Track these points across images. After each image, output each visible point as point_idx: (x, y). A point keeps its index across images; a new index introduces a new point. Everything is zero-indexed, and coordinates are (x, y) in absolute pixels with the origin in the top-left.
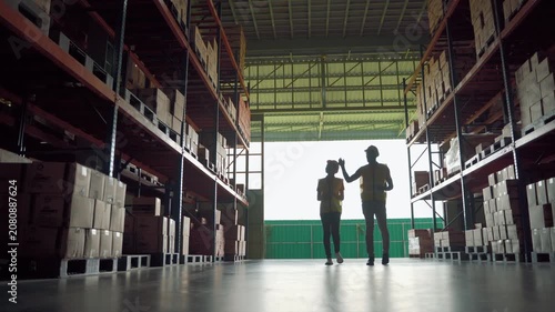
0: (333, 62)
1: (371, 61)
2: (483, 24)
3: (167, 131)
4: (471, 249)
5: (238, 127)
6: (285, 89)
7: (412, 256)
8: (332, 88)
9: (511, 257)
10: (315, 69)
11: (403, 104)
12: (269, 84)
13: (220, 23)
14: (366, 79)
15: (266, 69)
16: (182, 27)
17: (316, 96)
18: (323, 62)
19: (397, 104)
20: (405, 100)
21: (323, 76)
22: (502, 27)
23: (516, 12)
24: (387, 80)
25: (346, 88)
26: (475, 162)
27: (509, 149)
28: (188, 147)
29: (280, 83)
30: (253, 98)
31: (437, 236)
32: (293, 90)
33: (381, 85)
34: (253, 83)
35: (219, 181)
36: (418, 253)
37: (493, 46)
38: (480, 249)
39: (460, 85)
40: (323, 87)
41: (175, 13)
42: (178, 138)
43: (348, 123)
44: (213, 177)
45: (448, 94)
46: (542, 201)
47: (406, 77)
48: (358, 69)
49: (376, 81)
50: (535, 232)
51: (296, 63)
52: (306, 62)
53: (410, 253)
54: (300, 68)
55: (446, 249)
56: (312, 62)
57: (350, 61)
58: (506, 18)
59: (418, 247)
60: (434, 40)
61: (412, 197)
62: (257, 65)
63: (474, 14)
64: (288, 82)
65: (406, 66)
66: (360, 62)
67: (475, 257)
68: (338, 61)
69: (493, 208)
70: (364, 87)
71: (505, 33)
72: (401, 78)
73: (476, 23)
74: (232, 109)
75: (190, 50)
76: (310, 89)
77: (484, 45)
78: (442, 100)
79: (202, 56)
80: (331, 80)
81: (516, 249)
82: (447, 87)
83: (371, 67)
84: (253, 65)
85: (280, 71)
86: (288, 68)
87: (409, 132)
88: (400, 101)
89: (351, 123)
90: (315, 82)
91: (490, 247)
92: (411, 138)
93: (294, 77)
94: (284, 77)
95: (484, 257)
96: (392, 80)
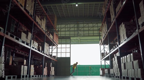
0: (81, 24)
1: (91, 23)
2: (112, 15)
3: (25, 43)
4: (111, 74)
5: (53, 41)
6: (68, 31)
7: (101, 75)
8: (80, 31)
9: (118, 77)
10: (76, 26)
11: (99, 35)
12: (64, 29)
13: (47, 14)
14: (90, 28)
15: (63, 26)
16: (31, 16)
17: (76, 33)
18: (78, 24)
19: (97, 35)
20: (100, 34)
21: (78, 27)
22: (116, 15)
23: (118, 11)
24: (95, 28)
25: (84, 31)
26: (112, 51)
27: (118, 48)
28: (34, 47)
29: (67, 29)
30: (59, 33)
31: (105, 70)
32: (70, 31)
33: (93, 30)
34: (60, 29)
35: (45, 55)
36: (102, 75)
37: (114, 20)
38: (113, 74)
39: (109, 30)
40: (78, 30)
41: (28, 13)
42: (29, 45)
43: (87, 40)
44: (43, 54)
45: (107, 32)
46: (124, 62)
47: (100, 28)
48: (87, 26)
49: (92, 29)
50: (122, 70)
51: (71, 24)
52: (73, 24)
53: (100, 74)
54: (72, 26)
55: (107, 74)
56: (75, 24)
57: (85, 24)
58: (117, 13)
59: (102, 73)
60: (104, 18)
61: (101, 59)
62: (61, 25)
63: (111, 12)
64: (69, 29)
65: (100, 25)
66: (88, 24)
67: (112, 77)
68: (82, 24)
69: (115, 64)
70: (89, 30)
71: (116, 17)
72: (99, 28)
73: (111, 14)
74: (51, 36)
75: (34, 22)
76: (74, 31)
77: (113, 20)
78: (106, 34)
79: (39, 23)
80: (80, 29)
81: (119, 75)
82: (107, 31)
83: (91, 25)
84: (60, 24)
85: (66, 26)
86: (69, 25)
87: (100, 42)
88: (98, 34)
89: (88, 40)
90: (76, 29)
91: (115, 74)
92: (101, 44)
93: (70, 28)
94: (68, 28)
95: (114, 77)
96: (96, 28)
